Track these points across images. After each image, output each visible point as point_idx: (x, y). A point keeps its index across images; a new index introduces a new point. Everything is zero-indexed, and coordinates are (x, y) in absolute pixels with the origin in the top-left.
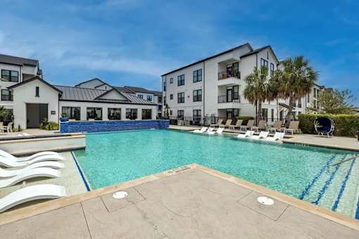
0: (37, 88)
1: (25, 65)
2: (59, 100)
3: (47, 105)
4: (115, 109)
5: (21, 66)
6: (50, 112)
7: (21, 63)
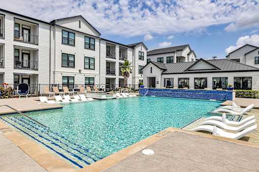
0: (151, 68)
1: (177, 51)
3: (155, 78)
4: (201, 78)
5: (174, 52)
6: (156, 83)
7: (175, 50)
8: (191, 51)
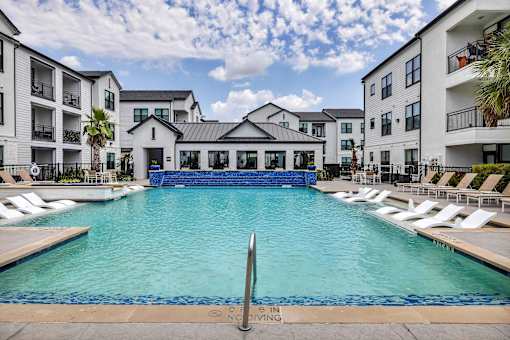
0: (153, 129)
1: (175, 99)
2: (177, 142)
3: (162, 149)
4: (248, 152)
5: (170, 101)
6: (165, 159)
7: (171, 97)
8: (195, 104)
